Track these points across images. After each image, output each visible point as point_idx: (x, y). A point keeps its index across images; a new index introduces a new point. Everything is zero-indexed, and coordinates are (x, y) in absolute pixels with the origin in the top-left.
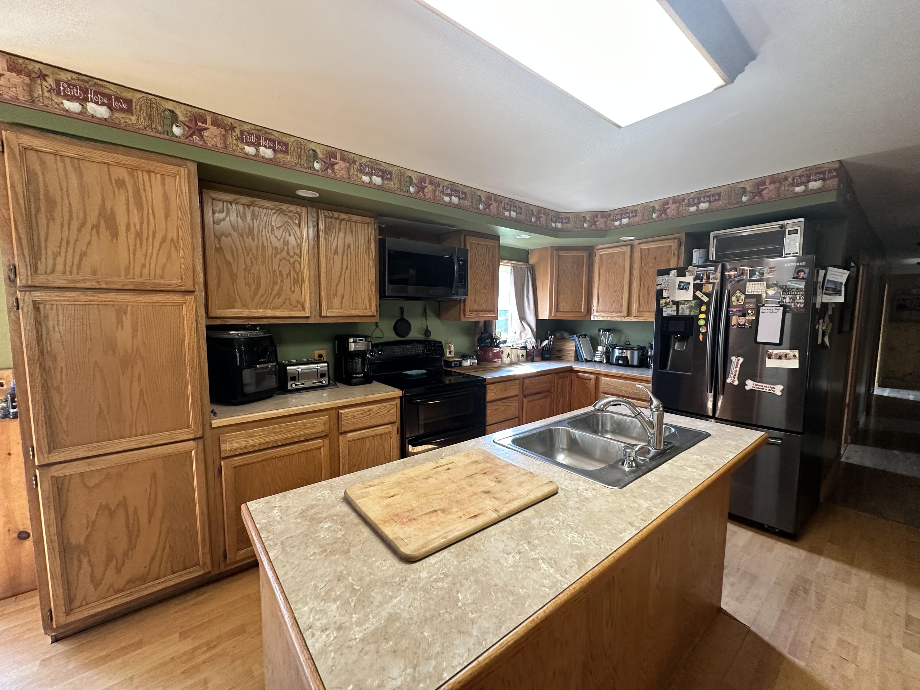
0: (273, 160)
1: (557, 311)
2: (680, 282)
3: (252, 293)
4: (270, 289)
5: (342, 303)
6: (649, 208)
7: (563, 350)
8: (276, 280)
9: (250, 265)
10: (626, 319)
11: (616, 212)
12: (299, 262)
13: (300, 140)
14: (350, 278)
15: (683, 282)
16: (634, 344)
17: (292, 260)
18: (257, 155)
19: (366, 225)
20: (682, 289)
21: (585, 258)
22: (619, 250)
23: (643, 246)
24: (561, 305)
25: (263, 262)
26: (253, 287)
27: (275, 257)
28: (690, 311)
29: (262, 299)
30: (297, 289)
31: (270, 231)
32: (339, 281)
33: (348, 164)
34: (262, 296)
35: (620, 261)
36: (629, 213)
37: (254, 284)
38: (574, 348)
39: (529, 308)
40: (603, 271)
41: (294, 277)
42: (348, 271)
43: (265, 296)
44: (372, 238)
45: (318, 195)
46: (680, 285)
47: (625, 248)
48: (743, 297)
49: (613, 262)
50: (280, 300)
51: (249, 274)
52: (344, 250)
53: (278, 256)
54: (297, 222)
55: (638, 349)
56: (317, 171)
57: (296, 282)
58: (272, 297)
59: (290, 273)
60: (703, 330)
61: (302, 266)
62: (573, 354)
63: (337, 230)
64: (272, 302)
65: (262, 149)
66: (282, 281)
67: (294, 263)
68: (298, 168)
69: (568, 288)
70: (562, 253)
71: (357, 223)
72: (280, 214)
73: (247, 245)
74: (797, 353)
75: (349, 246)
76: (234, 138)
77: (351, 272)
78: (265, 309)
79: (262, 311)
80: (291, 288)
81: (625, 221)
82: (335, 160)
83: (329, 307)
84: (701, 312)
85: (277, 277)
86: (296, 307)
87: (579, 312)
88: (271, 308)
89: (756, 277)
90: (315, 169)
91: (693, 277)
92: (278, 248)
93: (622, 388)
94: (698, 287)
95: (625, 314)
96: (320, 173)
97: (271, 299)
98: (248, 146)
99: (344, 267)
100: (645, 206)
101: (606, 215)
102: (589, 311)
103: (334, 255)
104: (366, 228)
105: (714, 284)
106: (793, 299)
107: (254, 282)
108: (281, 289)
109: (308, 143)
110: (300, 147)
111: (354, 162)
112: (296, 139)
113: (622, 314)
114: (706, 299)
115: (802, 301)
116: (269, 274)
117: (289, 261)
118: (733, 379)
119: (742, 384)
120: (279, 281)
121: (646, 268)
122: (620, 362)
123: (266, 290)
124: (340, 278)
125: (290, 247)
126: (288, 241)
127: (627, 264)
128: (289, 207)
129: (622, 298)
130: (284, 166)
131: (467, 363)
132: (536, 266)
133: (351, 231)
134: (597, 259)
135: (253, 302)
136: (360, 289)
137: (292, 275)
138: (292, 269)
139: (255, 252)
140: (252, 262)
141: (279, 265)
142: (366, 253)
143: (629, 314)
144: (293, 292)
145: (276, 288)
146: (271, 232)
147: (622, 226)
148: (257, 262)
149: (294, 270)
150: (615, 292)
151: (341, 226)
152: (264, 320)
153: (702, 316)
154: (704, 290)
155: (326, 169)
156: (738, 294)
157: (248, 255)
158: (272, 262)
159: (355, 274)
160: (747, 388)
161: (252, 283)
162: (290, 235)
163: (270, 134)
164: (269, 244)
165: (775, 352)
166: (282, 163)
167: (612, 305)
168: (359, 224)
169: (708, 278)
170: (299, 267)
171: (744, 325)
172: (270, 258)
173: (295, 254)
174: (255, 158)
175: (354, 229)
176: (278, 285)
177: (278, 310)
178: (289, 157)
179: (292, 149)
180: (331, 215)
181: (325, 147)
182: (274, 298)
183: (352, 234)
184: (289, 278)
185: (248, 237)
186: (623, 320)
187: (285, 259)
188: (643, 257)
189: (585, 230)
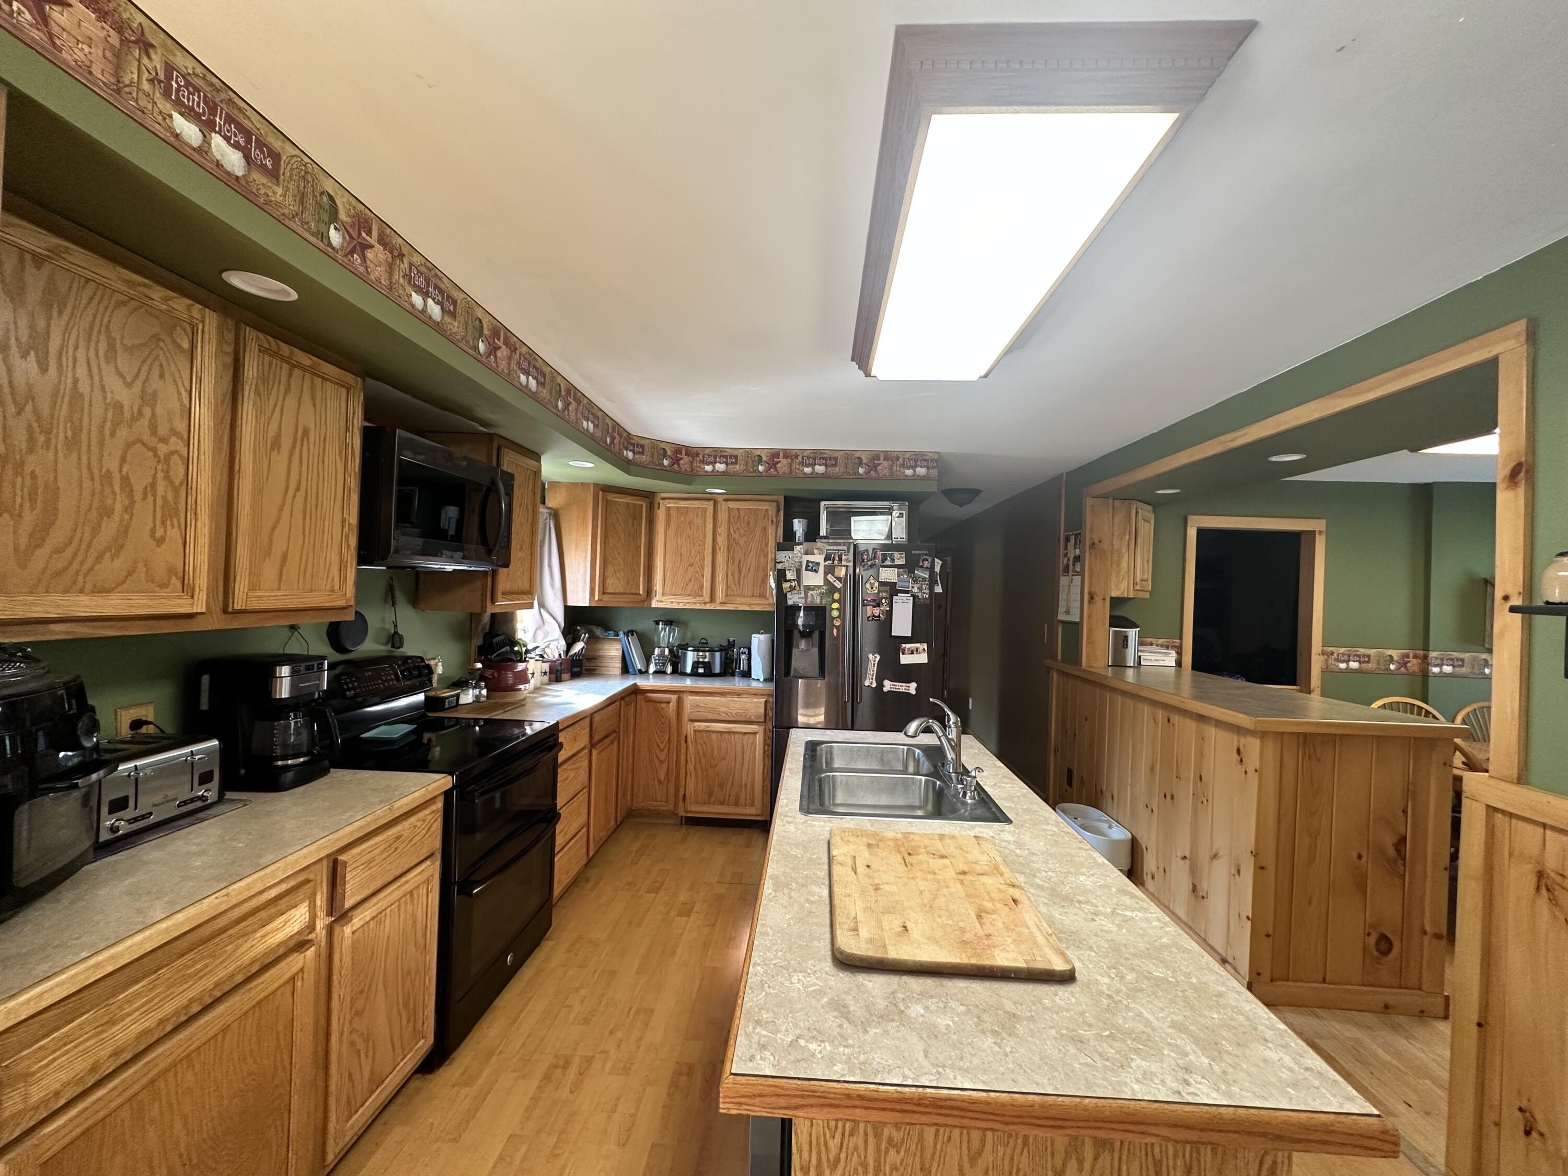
0: (243, 182)
1: (603, 592)
2: (808, 562)
3: (23, 541)
4: (87, 529)
5: (281, 575)
6: (753, 457)
7: (600, 657)
8: (109, 501)
9: (24, 446)
10: (708, 607)
11: (707, 451)
12: (180, 456)
13: (307, 160)
14: (304, 511)
15: (811, 562)
16: (714, 643)
17: (163, 449)
18: (204, 150)
19: (344, 391)
20: (811, 570)
21: (644, 510)
22: (696, 504)
23: (731, 505)
24: (609, 582)
25: (72, 443)
26: (30, 518)
27: (112, 435)
28: (822, 599)
29: (59, 563)
30: (174, 534)
31: (101, 353)
32: (279, 518)
33: (389, 255)
34: (58, 551)
35: (699, 521)
36: (726, 457)
37: (33, 508)
38: (619, 654)
39: (552, 585)
40: (671, 533)
41: (164, 498)
42: (300, 496)
43: (68, 553)
44: (356, 422)
45: (294, 296)
46: (807, 566)
47: (705, 503)
48: (877, 584)
49: (688, 521)
50: (118, 563)
51: (16, 474)
52: (295, 440)
53: (123, 433)
54: (186, 345)
55: (722, 649)
56: (333, 248)
57: (170, 512)
58: (93, 554)
59: (153, 485)
60: (837, 623)
61: (193, 468)
62: (618, 664)
63: (282, 389)
64: (91, 569)
65: (217, 140)
66: (129, 509)
67: (168, 457)
68: (296, 225)
69: (619, 554)
70: (611, 497)
71: (327, 380)
72: (136, 309)
73: (19, 379)
74: (925, 646)
75: (306, 433)
76: (146, 75)
77: (306, 497)
78: (66, 591)
79: (56, 597)
80: (153, 531)
81: (720, 467)
82: (368, 238)
83: (254, 586)
84: (834, 601)
85: (114, 493)
86: (163, 585)
87: (632, 594)
88: (89, 586)
89: (888, 563)
90: (330, 244)
91: (823, 556)
92: (122, 406)
93: (722, 709)
94: (830, 570)
95: (708, 600)
96: (339, 257)
97: (90, 561)
98: (182, 114)
99: (293, 486)
100: (748, 453)
101: (692, 452)
102: (649, 592)
103: (272, 449)
104: (344, 397)
105: (847, 567)
106: (920, 589)
107: (33, 501)
108: (125, 530)
109: (321, 176)
110: (304, 177)
111: (401, 256)
112: (297, 152)
113: (701, 599)
114: (838, 585)
115: (927, 591)
116: (87, 484)
117: (154, 450)
118: (870, 681)
119: (880, 685)
120: (118, 508)
121: (736, 536)
122: (701, 671)
123: (74, 530)
124: (281, 509)
125: (159, 410)
126: (155, 394)
127: (710, 527)
128: (171, 299)
129: (703, 576)
130: (265, 207)
131: (468, 697)
132: (562, 513)
133: (313, 398)
134: (661, 515)
135: (23, 566)
136: (322, 542)
137: (160, 489)
138: (160, 475)
139: (45, 409)
140: (31, 439)
141: (123, 459)
142: (340, 454)
143: (712, 600)
144: (160, 541)
145: (109, 530)
146: (106, 357)
147: (714, 473)
148: (48, 440)
149: (167, 478)
150: (691, 565)
151: (292, 381)
152: (53, 627)
153: (835, 605)
154: (836, 574)
155: (352, 252)
156: (872, 581)
157: (19, 413)
158: (102, 444)
159: (314, 503)
160: (885, 690)
161: (27, 505)
162: (162, 376)
163: (240, 110)
164: (97, 390)
165: (908, 646)
166: (262, 200)
167: (687, 585)
168: (329, 384)
169: (840, 560)
170: (182, 471)
171: (879, 616)
172: (94, 433)
173: (174, 432)
174: (196, 156)
175: (319, 394)
176: (116, 517)
177: (112, 596)
178: (280, 191)
179: (288, 174)
180: (274, 348)
181: (352, 199)
182: (99, 558)
183: (314, 405)
184: (150, 498)
185: (24, 356)
186: (703, 607)
187: (144, 445)
188: (732, 519)
189: (664, 469)
